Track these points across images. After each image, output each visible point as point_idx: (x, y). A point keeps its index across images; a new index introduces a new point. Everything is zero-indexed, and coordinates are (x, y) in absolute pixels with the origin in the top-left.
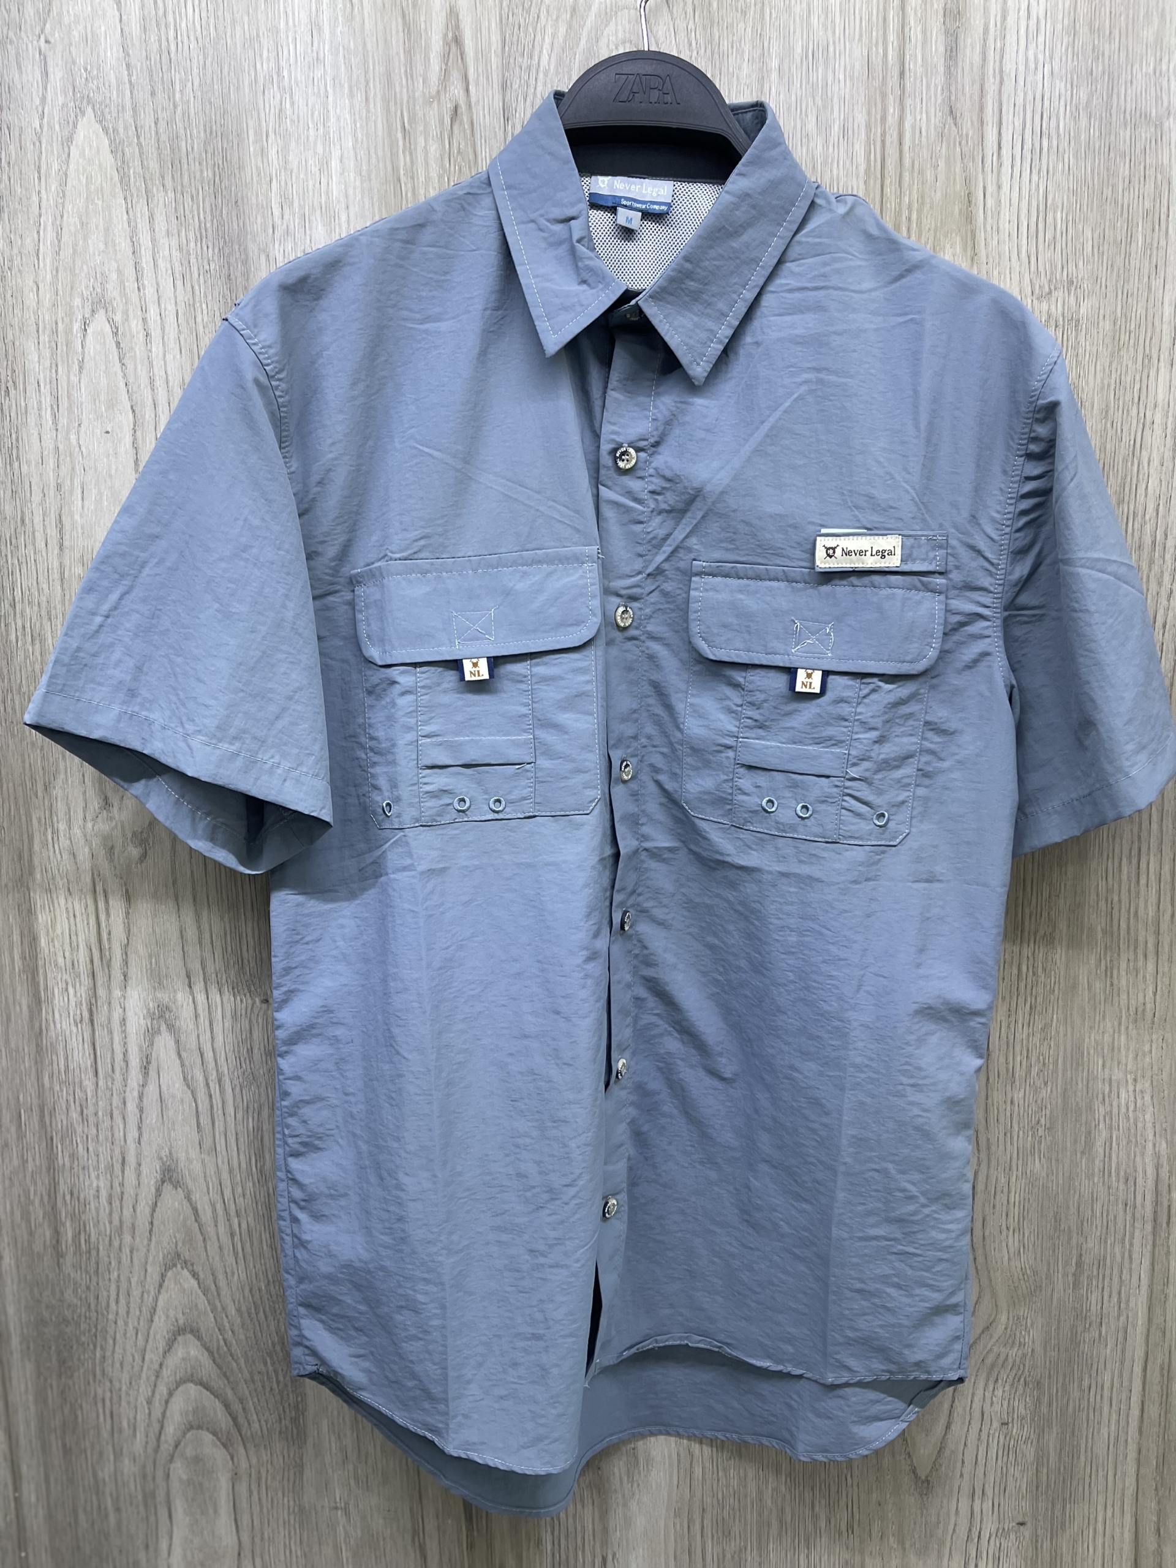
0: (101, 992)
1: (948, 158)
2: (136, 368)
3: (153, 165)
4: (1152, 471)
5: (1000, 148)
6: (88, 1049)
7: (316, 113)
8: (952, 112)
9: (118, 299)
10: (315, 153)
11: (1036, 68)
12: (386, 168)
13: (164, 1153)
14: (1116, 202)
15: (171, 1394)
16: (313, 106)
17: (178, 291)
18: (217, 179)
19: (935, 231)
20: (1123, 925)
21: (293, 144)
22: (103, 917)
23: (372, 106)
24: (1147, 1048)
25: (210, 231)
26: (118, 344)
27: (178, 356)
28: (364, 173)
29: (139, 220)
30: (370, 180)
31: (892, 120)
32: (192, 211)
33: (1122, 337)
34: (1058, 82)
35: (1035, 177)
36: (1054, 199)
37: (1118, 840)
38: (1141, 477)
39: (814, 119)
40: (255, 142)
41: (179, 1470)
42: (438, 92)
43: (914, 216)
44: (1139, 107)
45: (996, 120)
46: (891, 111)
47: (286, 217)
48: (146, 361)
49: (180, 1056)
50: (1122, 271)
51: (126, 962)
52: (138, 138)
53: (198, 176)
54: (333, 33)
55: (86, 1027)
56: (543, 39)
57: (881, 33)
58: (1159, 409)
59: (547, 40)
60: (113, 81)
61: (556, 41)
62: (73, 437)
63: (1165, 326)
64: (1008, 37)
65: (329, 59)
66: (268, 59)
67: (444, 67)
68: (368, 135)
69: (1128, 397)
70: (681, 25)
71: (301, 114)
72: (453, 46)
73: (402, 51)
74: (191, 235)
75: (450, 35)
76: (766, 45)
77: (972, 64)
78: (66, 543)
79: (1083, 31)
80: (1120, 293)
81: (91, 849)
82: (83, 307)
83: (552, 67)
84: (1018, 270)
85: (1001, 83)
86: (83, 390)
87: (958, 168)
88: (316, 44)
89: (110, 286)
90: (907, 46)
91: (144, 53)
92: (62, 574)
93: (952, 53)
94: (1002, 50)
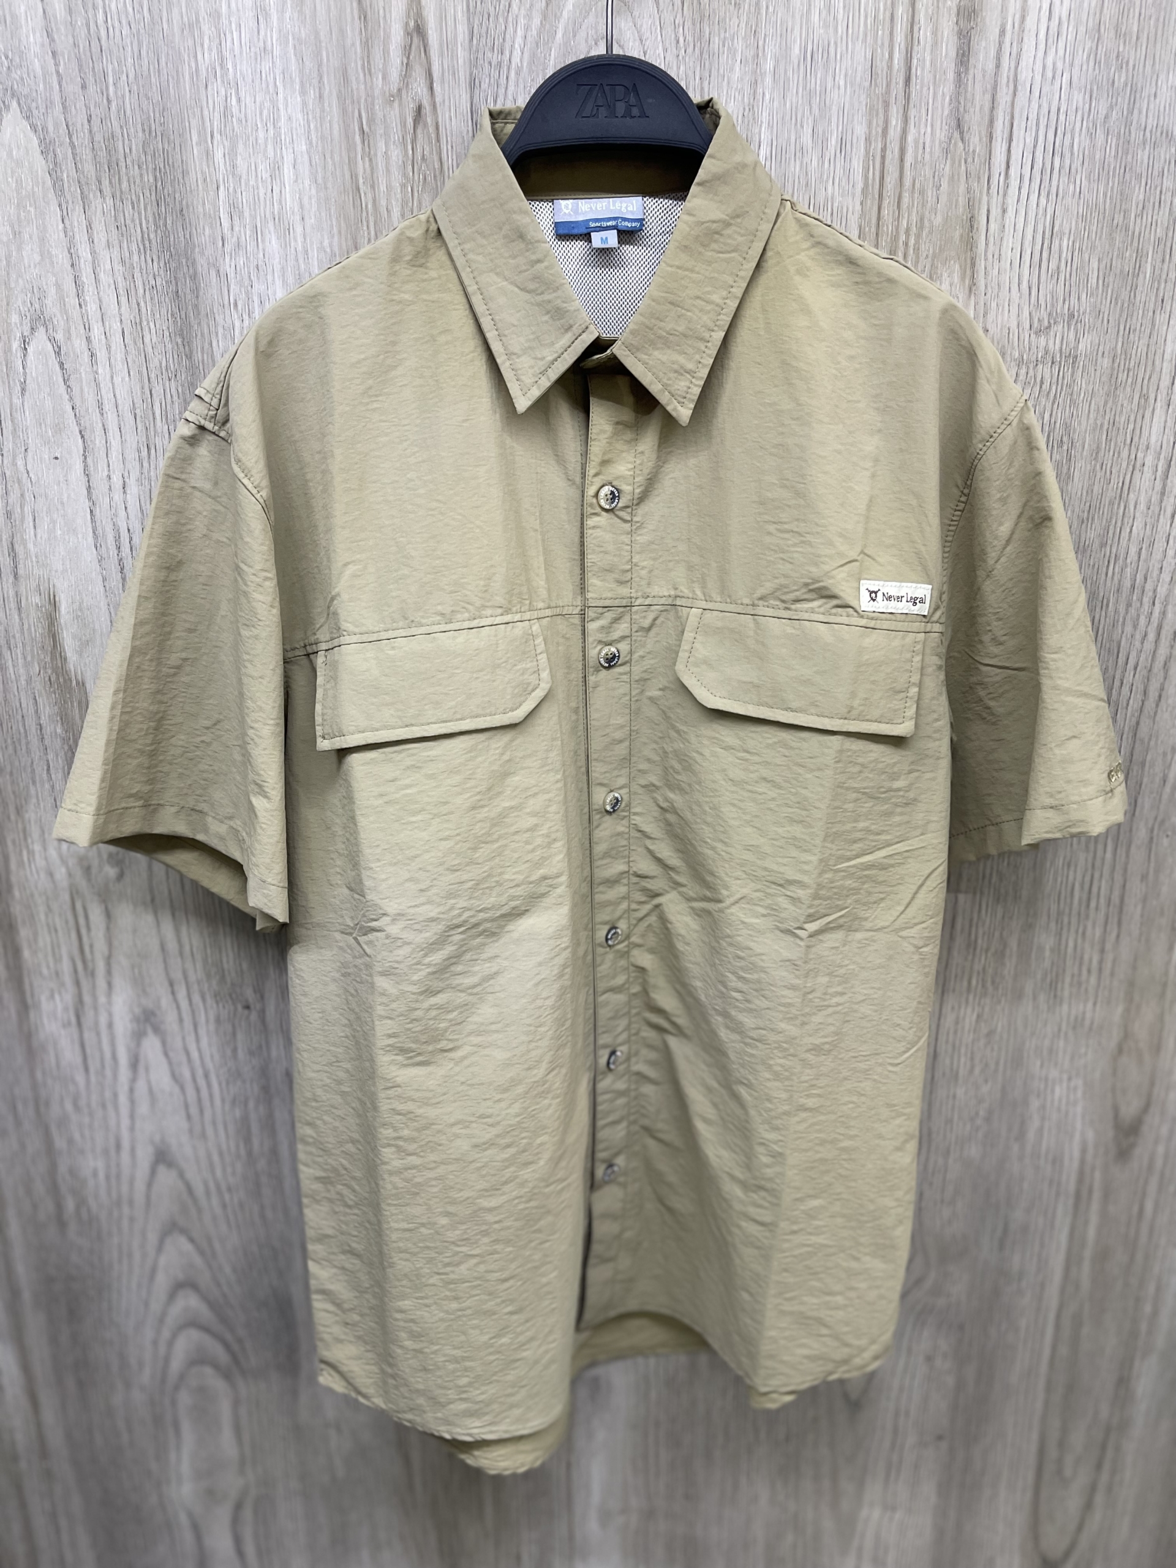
0: (87, 999)
1: (952, 178)
2: (82, 390)
3: (89, 168)
4: (1137, 515)
5: (1008, 167)
6: (77, 1047)
7: (265, 112)
8: (959, 126)
9: (58, 315)
10: (266, 158)
11: (1054, 77)
12: (344, 175)
13: (157, 1138)
14: (1127, 230)
15: (174, 1336)
16: (262, 104)
17: (123, 309)
18: (159, 183)
19: (934, 256)
20: (1071, 944)
21: (241, 146)
22: (84, 931)
23: (326, 104)
24: (1083, 1050)
25: (154, 242)
26: (61, 365)
27: (127, 379)
28: (320, 181)
29: (76, 230)
30: (326, 188)
31: (894, 133)
32: (133, 221)
33: (1120, 375)
34: (1076, 93)
35: (1043, 200)
36: (1061, 225)
37: (1072, 868)
38: (1126, 520)
39: (810, 131)
40: (199, 144)
41: (185, 1399)
42: (399, 90)
43: (912, 241)
44: (1161, 123)
45: (1006, 135)
46: (894, 123)
47: (236, 229)
48: (93, 383)
49: (166, 1054)
50: (1126, 305)
51: (109, 972)
52: (70, 138)
53: (138, 181)
54: (281, 20)
55: (74, 1029)
56: (515, 31)
57: (887, 32)
58: (1151, 451)
59: (520, 33)
60: (39, 71)
61: (529, 33)
62: (20, 463)
63: (1165, 364)
64: (1026, 40)
65: (277, 52)
66: (210, 50)
67: (405, 61)
68: (323, 138)
69: (1120, 438)
70: (668, 17)
71: (249, 112)
72: (415, 40)
73: (358, 43)
74: (134, 247)
75: (412, 24)
76: (761, 43)
77: (984, 71)
78: (21, 572)
79: (1108, 35)
80: (1122, 328)
81: (67, 868)
82: (21, 324)
83: (525, 64)
84: (1017, 301)
85: (1015, 94)
86: (27, 413)
87: (962, 188)
88: (262, 33)
89: (49, 302)
90: (915, 48)
91: (71, 41)
92: (19, 603)
93: (964, 57)
94: (1019, 55)
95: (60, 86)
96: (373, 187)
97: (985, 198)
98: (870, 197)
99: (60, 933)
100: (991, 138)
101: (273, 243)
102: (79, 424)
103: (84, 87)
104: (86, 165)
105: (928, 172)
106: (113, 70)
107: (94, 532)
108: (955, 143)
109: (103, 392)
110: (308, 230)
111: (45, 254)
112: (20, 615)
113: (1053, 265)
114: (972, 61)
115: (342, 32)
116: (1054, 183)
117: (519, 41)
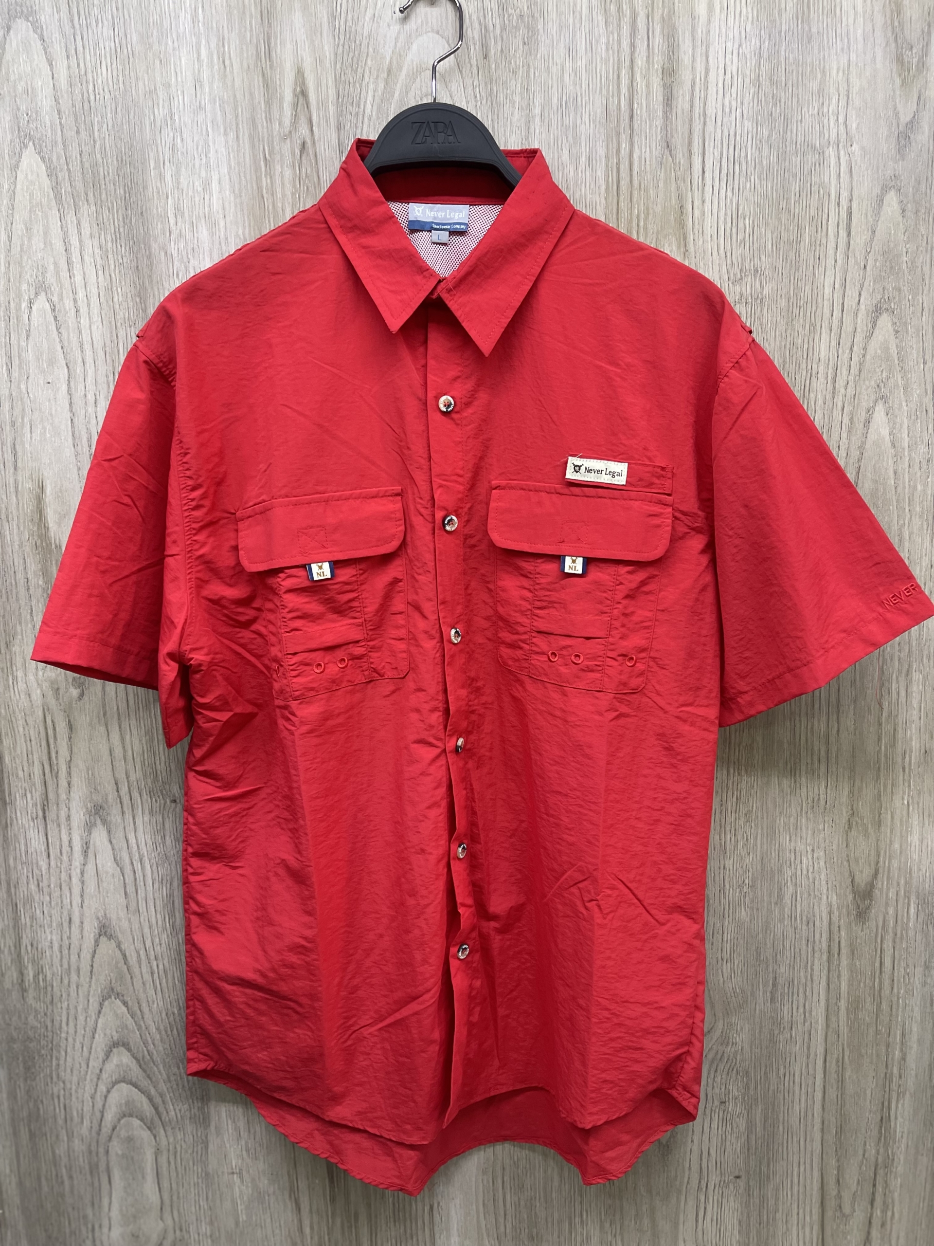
95: (62, 131)
96: (272, 195)
97: (689, 194)
98: (610, 195)
99: (33, 743)
100: (691, 153)
101: (204, 233)
102: (65, 358)
103: (78, 132)
104: (77, 183)
105: (649, 177)
106: (98, 122)
107: (73, 435)
108: (667, 159)
109: (84, 336)
110: (228, 226)
111: (48, 244)
112: (17, 497)
113: (740, 237)
114: (674, 103)
115: (251, 94)
116: (736, 182)
117: (370, 98)
